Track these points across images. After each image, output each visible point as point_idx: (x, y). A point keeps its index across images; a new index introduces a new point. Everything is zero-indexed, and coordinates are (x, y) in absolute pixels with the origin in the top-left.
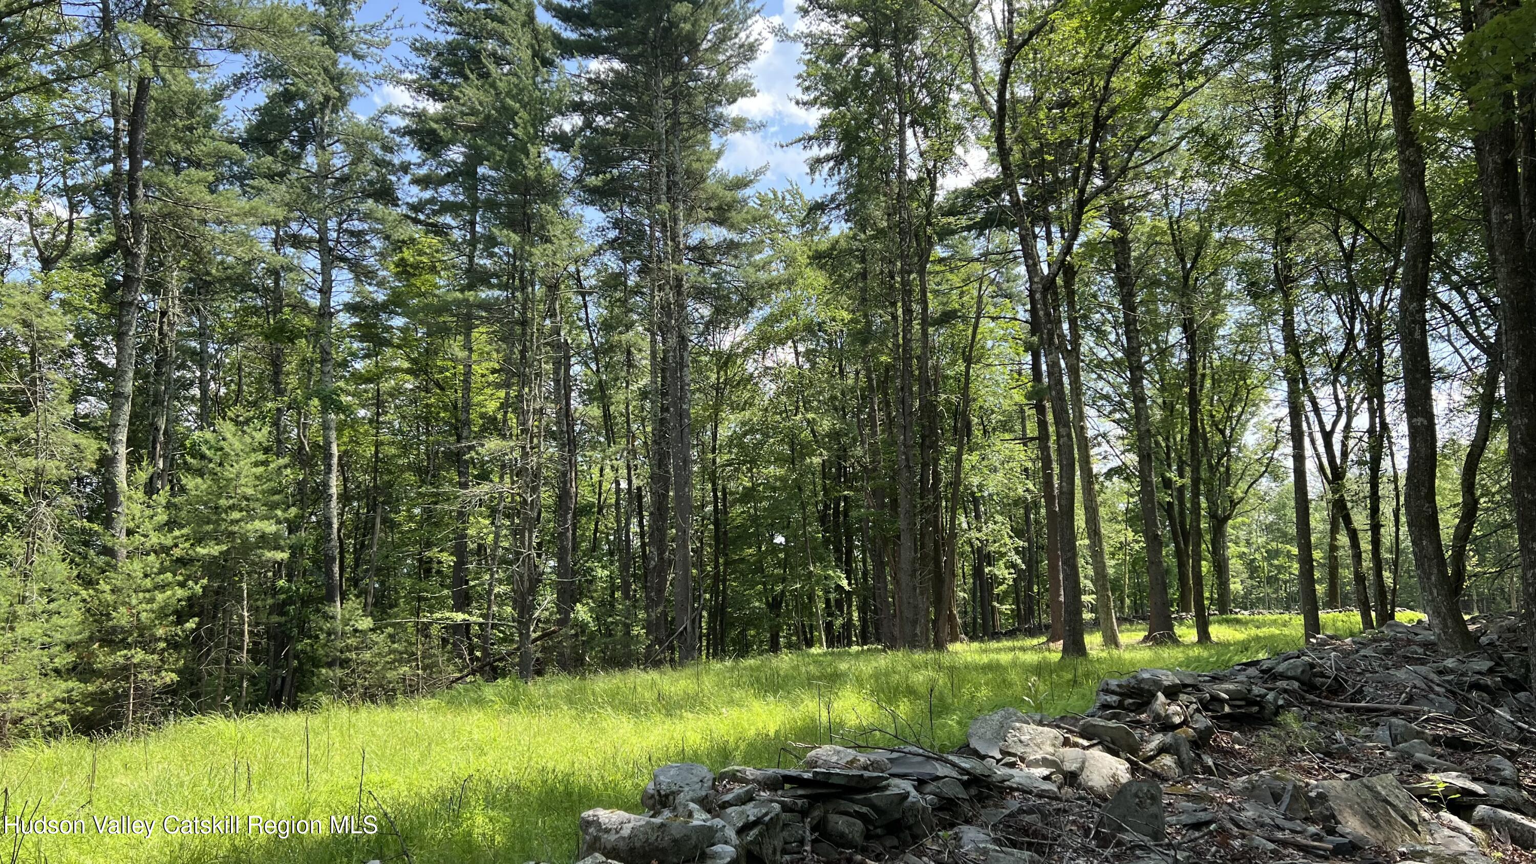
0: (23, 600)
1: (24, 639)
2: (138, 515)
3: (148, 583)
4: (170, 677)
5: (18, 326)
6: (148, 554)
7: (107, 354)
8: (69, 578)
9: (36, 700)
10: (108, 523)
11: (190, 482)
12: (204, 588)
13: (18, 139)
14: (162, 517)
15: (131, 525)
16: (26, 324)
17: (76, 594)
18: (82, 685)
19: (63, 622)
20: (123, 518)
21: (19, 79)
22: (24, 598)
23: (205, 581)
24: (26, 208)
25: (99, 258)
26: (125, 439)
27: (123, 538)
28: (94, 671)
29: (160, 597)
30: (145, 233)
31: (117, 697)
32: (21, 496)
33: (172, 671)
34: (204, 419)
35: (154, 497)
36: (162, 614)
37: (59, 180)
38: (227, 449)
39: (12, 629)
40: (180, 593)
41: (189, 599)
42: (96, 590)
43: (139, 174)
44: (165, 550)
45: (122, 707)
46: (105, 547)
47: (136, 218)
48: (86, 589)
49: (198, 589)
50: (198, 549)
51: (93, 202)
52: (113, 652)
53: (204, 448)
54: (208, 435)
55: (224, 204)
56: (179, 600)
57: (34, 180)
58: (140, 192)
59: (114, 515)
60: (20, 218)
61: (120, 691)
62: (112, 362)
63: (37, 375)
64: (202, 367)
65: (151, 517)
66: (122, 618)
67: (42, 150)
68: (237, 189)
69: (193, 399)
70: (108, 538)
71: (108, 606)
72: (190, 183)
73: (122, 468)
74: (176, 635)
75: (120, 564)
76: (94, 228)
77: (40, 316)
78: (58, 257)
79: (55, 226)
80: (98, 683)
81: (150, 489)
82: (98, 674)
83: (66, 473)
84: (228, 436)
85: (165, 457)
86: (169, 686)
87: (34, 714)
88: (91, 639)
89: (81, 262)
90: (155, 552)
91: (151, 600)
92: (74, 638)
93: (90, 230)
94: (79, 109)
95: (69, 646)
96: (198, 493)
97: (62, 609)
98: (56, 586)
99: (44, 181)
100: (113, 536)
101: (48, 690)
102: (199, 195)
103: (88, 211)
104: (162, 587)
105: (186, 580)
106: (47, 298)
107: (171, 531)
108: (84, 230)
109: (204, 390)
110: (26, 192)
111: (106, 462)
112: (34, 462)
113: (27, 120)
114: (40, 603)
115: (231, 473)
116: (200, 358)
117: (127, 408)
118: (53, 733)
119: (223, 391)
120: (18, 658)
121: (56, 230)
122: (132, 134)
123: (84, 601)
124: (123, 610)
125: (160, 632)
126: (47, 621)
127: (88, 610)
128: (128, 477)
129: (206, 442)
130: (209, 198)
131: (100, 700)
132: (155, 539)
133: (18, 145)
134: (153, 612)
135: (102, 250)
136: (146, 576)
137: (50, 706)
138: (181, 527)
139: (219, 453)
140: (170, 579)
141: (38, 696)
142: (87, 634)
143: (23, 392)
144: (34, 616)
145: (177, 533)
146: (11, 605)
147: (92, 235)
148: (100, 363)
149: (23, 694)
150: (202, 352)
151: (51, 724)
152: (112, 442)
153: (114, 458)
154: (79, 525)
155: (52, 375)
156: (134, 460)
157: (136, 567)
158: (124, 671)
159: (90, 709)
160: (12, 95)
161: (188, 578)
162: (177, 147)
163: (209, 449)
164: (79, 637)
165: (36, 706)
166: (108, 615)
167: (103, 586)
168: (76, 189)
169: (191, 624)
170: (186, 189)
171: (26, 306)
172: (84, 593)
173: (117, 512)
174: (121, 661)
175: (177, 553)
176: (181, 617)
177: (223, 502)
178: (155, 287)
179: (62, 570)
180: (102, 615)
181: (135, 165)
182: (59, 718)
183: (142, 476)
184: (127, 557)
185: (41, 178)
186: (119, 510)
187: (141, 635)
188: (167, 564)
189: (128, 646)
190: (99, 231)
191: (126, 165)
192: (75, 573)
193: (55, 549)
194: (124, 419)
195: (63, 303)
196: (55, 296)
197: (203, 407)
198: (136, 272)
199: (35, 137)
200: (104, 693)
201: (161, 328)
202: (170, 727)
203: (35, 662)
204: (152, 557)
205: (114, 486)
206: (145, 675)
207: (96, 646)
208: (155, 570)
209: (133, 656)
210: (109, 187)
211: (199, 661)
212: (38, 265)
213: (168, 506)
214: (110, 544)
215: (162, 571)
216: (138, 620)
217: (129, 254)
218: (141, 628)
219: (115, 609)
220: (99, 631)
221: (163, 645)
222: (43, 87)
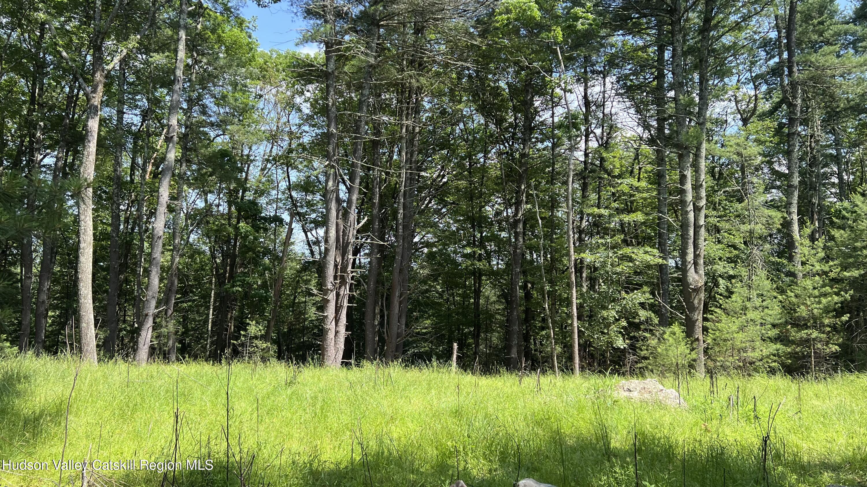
0: (749, 299)
1: (751, 320)
2: (807, 254)
3: (816, 292)
4: (835, 348)
5: (735, 156)
6: (814, 276)
7: (780, 165)
8: (771, 289)
9: (761, 353)
10: (791, 259)
11: (837, 233)
12: (852, 296)
13: (726, 58)
14: (822, 255)
15: (804, 259)
16: (739, 154)
17: (775, 298)
18: (784, 347)
19: (770, 312)
20: (799, 256)
21: (725, 26)
22: (750, 298)
23: (852, 292)
24: (733, 94)
25: (771, 113)
26: (796, 211)
27: (800, 267)
28: (789, 341)
29: (824, 301)
30: (800, 91)
31: (804, 357)
32: (743, 245)
33: (836, 344)
34: (842, 196)
35: (816, 243)
36: (827, 310)
37: (748, 75)
38: (859, 212)
39: (745, 314)
40: (836, 298)
41: (842, 303)
42: (787, 296)
43: (794, 58)
44: (825, 273)
45: (807, 362)
46: (789, 271)
47: (793, 85)
48: (781, 295)
49: (848, 297)
50: (845, 273)
51: (766, 82)
52: (800, 331)
53: (844, 212)
54: (846, 204)
55: (847, 62)
56: (836, 303)
57: (735, 78)
58: (795, 69)
59: (794, 254)
60: (730, 100)
61: (805, 353)
62: (784, 170)
63: (747, 180)
64: (839, 164)
65: (815, 255)
66: (803, 311)
67: (738, 61)
68: (851, 51)
69: (833, 185)
70: (791, 267)
71: (794, 305)
72: (824, 55)
73: (796, 227)
74: (837, 324)
75: (799, 282)
76: (768, 97)
77: (746, 149)
78: (751, 116)
79: (748, 100)
80: (792, 348)
81: (812, 238)
82: (793, 342)
83: (765, 232)
84: (859, 203)
85: (819, 220)
86: (835, 353)
87: (761, 360)
88: (786, 323)
89: (762, 117)
90: (818, 274)
91: (819, 303)
92: (777, 322)
93: (766, 98)
94: (755, 33)
95: (774, 326)
96: (842, 239)
97: (769, 306)
98: (765, 293)
99: (741, 77)
100: (794, 265)
101: (766, 349)
102: (830, 61)
103: (764, 88)
104: (825, 295)
105: (840, 291)
106: (748, 138)
107: (827, 262)
108: (762, 99)
109: (840, 177)
110: (732, 86)
111: (787, 224)
112: (749, 226)
113: (730, 46)
114: (757, 302)
115: (863, 226)
116: (837, 159)
117: (796, 194)
118: (772, 372)
119: (852, 177)
120: (750, 329)
121: (749, 102)
122: (788, 37)
123: (781, 302)
124: (802, 307)
125: (826, 321)
126: (763, 312)
127: (784, 307)
128: (799, 232)
129: (845, 209)
130: (837, 61)
131: (795, 357)
132: (818, 267)
133: (726, 62)
134: (821, 309)
135: (773, 108)
136: (814, 288)
137: (768, 357)
138: (833, 259)
139: (854, 215)
140: (830, 291)
141: (761, 351)
142: (783, 320)
143: (739, 191)
144: (756, 308)
145: (831, 263)
146: (743, 302)
147: (767, 100)
148: (777, 171)
149: (754, 349)
150: (837, 155)
151: (769, 367)
152: (790, 213)
153: (791, 222)
154: (774, 260)
155: (755, 180)
156: (802, 223)
157: (808, 283)
158: (807, 342)
159: (790, 361)
160: (722, 36)
161: (841, 290)
162: (815, 37)
163: (847, 213)
164: (780, 321)
165: (761, 357)
166: (795, 310)
167: (789, 293)
168: (757, 77)
169: (845, 318)
170: (822, 60)
171: (738, 145)
172: (780, 297)
173: (795, 252)
174: (805, 336)
175: (832, 275)
176: (839, 313)
177: (858, 244)
178: (805, 122)
179: (767, 284)
180: (791, 310)
181: (791, 55)
182: (774, 364)
183: (808, 231)
184: (803, 278)
185: (739, 76)
186: (796, 251)
187: (815, 322)
188: (827, 281)
189: (807, 328)
190: (771, 97)
191: (785, 55)
192: (775, 286)
193: (763, 273)
194: (795, 200)
195: (756, 140)
196: (751, 137)
197: (841, 188)
198: (796, 115)
199: (734, 55)
200: (797, 353)
201: (810, 145)
202: (838, 377)
203: (759, 333)
204: (817, 278)
205: (792, 237)
206: (819, 346)
207: (789, 327)
208: (819, 285)
209: (811, 334)
210: (776, 71)
211: (852, 340)
212: (741, 123)
213: (825, 248)
214: (792, 270)
215: (824, 286)
216: (813, 314)
217: (791, 105)
218: (815, 319)
219: (798, 307)
220: (791, 319)
221: (829, 329)
222: (737, 27)
